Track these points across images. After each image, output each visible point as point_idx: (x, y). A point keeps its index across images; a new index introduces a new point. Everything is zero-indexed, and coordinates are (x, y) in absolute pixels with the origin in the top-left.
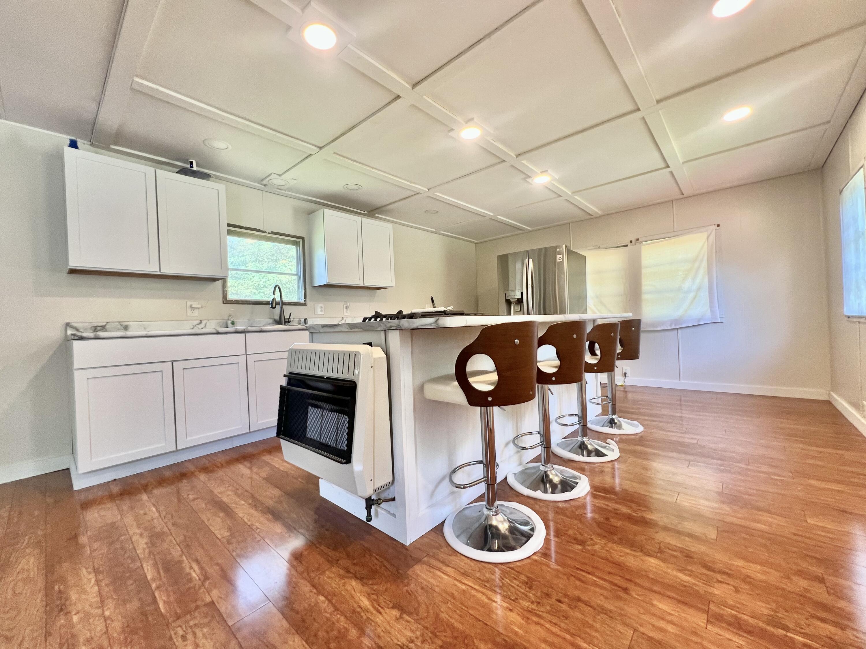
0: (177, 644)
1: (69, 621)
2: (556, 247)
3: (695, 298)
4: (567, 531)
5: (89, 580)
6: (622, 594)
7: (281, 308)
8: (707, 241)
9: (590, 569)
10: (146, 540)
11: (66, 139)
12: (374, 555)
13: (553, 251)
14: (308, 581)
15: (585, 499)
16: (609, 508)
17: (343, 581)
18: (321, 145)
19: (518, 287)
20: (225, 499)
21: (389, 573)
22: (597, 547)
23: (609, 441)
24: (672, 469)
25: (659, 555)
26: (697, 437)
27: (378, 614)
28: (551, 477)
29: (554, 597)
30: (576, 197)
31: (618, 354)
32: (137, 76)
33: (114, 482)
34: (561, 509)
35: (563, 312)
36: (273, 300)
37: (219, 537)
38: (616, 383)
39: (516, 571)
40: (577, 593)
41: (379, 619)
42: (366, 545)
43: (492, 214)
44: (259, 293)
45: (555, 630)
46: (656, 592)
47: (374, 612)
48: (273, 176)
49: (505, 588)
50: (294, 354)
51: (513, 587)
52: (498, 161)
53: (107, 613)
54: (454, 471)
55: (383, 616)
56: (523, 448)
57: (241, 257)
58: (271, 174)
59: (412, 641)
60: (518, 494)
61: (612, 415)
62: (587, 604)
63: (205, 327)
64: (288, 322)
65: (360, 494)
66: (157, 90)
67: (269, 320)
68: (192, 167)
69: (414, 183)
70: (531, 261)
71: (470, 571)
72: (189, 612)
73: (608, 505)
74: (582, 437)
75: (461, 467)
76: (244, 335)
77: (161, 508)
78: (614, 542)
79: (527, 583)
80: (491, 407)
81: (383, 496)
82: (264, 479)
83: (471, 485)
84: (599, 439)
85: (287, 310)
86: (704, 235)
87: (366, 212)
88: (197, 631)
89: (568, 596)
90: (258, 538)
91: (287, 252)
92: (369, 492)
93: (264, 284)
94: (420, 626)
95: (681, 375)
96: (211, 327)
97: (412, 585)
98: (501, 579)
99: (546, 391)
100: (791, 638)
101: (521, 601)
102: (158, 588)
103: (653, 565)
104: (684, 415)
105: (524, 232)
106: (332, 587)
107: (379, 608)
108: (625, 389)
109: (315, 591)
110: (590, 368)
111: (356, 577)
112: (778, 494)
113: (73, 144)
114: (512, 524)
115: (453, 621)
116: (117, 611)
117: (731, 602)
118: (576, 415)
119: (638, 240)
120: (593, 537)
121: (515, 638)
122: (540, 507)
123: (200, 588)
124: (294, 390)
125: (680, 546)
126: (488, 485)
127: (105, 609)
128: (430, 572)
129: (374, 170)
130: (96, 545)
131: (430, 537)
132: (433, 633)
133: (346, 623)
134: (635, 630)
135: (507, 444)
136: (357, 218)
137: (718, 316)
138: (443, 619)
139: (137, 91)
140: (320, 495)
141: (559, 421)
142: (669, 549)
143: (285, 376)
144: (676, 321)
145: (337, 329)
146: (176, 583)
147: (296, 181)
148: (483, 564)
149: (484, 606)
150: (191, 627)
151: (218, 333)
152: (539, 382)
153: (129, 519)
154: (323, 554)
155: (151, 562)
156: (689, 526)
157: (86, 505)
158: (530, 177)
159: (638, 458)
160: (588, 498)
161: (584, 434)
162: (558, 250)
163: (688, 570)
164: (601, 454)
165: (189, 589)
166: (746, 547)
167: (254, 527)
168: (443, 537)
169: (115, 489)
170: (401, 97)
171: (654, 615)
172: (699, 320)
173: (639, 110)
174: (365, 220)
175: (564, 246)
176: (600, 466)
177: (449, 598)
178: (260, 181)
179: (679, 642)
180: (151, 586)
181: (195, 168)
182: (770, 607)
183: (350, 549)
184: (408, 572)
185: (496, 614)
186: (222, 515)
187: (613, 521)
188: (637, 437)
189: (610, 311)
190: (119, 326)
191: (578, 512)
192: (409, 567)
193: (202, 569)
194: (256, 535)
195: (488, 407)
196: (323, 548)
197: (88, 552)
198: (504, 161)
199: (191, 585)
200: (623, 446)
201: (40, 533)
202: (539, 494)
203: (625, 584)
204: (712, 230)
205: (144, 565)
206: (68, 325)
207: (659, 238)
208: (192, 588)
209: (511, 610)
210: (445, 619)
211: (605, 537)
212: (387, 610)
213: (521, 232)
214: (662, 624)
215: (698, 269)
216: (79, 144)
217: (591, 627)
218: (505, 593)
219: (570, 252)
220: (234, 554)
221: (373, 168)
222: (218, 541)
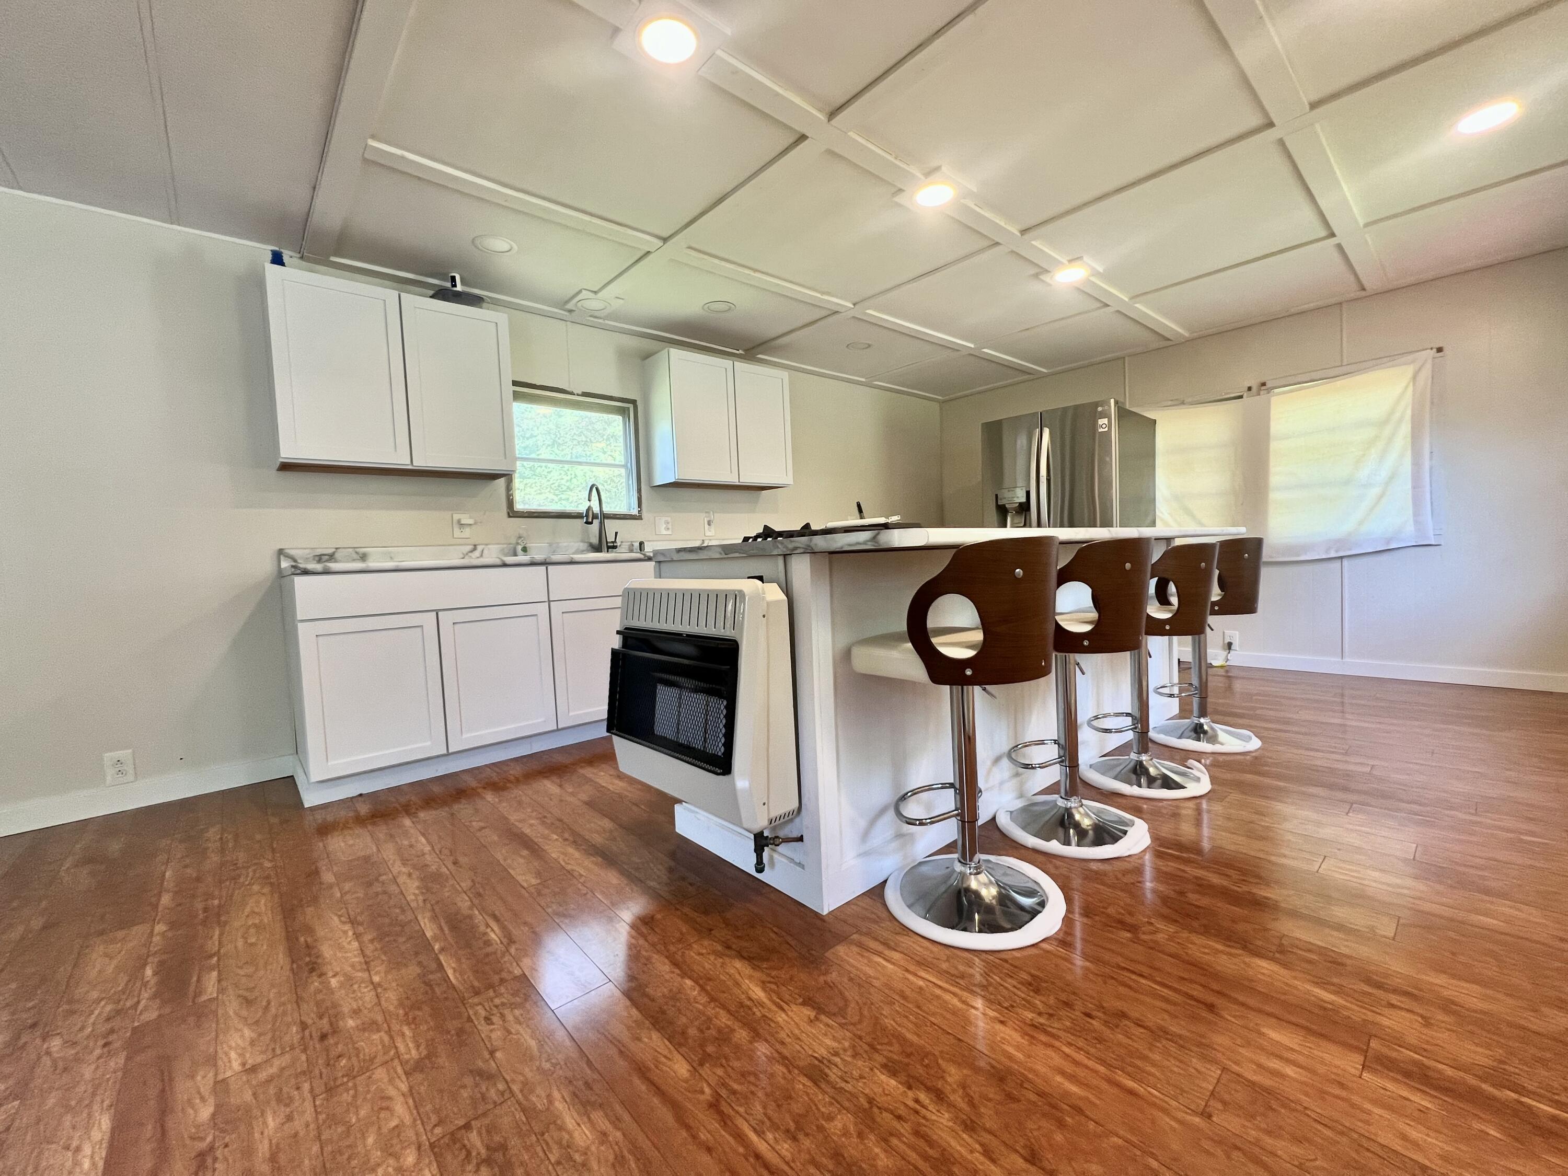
0: (479, 1027)
1: (326, 984)
2: (1097, 404)
3: (1381, 497)
4: (1106, 908)
5: (345, 932)
6: (1205, 1014)
7: (602, 524)
8: (1414, 385)
9: (1146, 970)
10: (417, 884)
11: (266, 250)
12: (769, 926)
13: (1091, 412)
14: (667, 957)
15: (1141, 858)
16: (1186, 875)
17: (721, 960)
18: (665, 234)
19: (1021, 482)
20: (527, 831)
21: (795, 954)
22: (1160, 937)
23: (1191, 762)
24: (1313, 816)
25: (1277, 955)
26: (1371, 762)
27: (780, 1012)
28: (1077, 817)
29: (1079, 1005)
30: (1137, 305)
31: (1214, 604)
32: (373, 137)
33: (360, 798)
34: (1096, 872)
35: (1106, 523)
36: (588, 510)
37: (525, 885)
38: (1209, 661)
39: (1012, 965)
40: (1119, 1005)
41: (781, 1018)
42: (755, 910)
43: (972, 346)
44: (561, 499)
45: (1080, 1057)
46: (1269, 1014)
47: (774, 1008)
48: (585, 294)
49: (991, 989)
50: (632, 597)
51: (1006, 988)
52: (986, 243)
53: (376, 979)
54: (904, 798)
55: (787, 1015)
56: (1027, 766)
57: (528, 439)
58: (580, 291)
59: (836, 1054)
60: (1015, 845)
61: (1199, 717)
62: (1139, 1024)
63: (482, 556)
64: (612, 547)
65: (745, 826)
66: (403, 157)
67: (582, 544)
68: (455, 286)
69: (828, 294)
70: (1046, 432)
71: (930, 959)
72: (491, 986)
73: (1183, 871)
74: (1139, 753)
75: (915, 792)
76: (544, 568)
77: (434, 838)
78: (1193, 931)
79: (1030, 984)
80: (970, 687)
81: (782, 833)
82: (586, 803)
83: (934, 820)
84: (1172, 760)
85: (611, 527)
86: (1409, 370)
87: (741, 352)
88: (506, 1012)
89: (1103, 1008)
90: (584, 890)
91: (605, 429)
92: (761, 823)
93: (568, 484)
94: (848, 1034)
95: (1346, 646)
96: (492, 555)
97: (834, 975)
98: (986, 975)
99: (1072, 667)
100: (1530, 1107)
101: (1020, 1011)
102: (442, 950)
103: (1266, 972)
104: (1349, 723)
105: (1031, 377)
106: (704, 968)
107: (782, 1003)
108: (1228, 672)
109: (677, 971)
110: (1157, 628)
111: (741, 957)
112: (1531, 867)
113: (277, 259)
114: (1003, 891)
115: (904, 1031)
116: (390, 977)
117: (1414, 1041)
118: (1128, 715)
119: (1264, 384)
120: (1153, 920)
121: (1008, 1063)
122: (1056, 867)
123: (503, 955)
124: (635, 656)
125: (1320, 943)
126: (963, 822)
127: (372, 973)
128: (862, 956)
129: (757, 275)
130: (347, 886)
131: (860, 903)
132: (871, 1046)
133: (729, 1020)
134: (1224, 1069)
135: (997, 760)
136: (727, 363)
137: (1431, 533)
138: (887, 1027)
139: (372, 163)
140: (677, 830)
141: (1095, 723)
142: (1297, 947)
143: (618, 632)
144: (1340, 542)
145: (703, 555)
146: (468, 945)
147: (621, 301)
148: (955, 951)
149: (955, 1012)
150: (496, 1006)
151: (505, 565)
152: (1058, 648)
153: (389, 852)
154: (687, 919)
155: (428, 914)
156: (1340, 913)
157: (325, 830)
158: (1047, 271)
159: (1246, 794)
160: (1148, 857)
161: (1143, 748)
162: (1100, 409)
163: (1333, 985)
164: (1173, 785)
165: (487, 955)
166: (1453, 954)
167: (576, 874)
168: (885, 905)
169: (364, 809)
170: (807, 137)
171: (1262, 1049)
172: (1389, 541)
173: (1271, 125)
174: (740, 366)
175: (1112, 401)
176: (1170, 805)
177: (897, 997)
178: (563, 304)
179: (1307, 1094)
180: (433, 949)
181: (459, 288)
182: (1491, 1053)
183: (728, 915)
184: (826, 955)
185: (976, 1026)
186: (525, 852)
187: (1193, 897)
188: (1248, 757)
189: (1201, 524)
190: (355, 556)
191: (1129, 879)
192: (826, 946)
193: (503, 928)
194: (580, 886)
195: (965, 687)
196: (686, 910)
197: (338, 895)
198: (997, 244)
199: (489, 950)
200: (1218, 773)
201: (268, 864)
202: (1054, 846)
203: (1211, 998)
204: (1426, 360)
205: (419, 918)
206: (281, 552)
207: (1308, 379)
208: (492, 953)
209: (1002, 1022)
210: (890, 1028)
211: (1176, 921)
212: (794, 1007)
213: (1026, 377)
214: (1275, 1064)
215: (1390, 440)
216: (286, 259)
217: (1145, 1058)
218: (992, 997)
219: (1124, 414)
220: (549, 910)
221: (755, 270)
222: (523, 891)
